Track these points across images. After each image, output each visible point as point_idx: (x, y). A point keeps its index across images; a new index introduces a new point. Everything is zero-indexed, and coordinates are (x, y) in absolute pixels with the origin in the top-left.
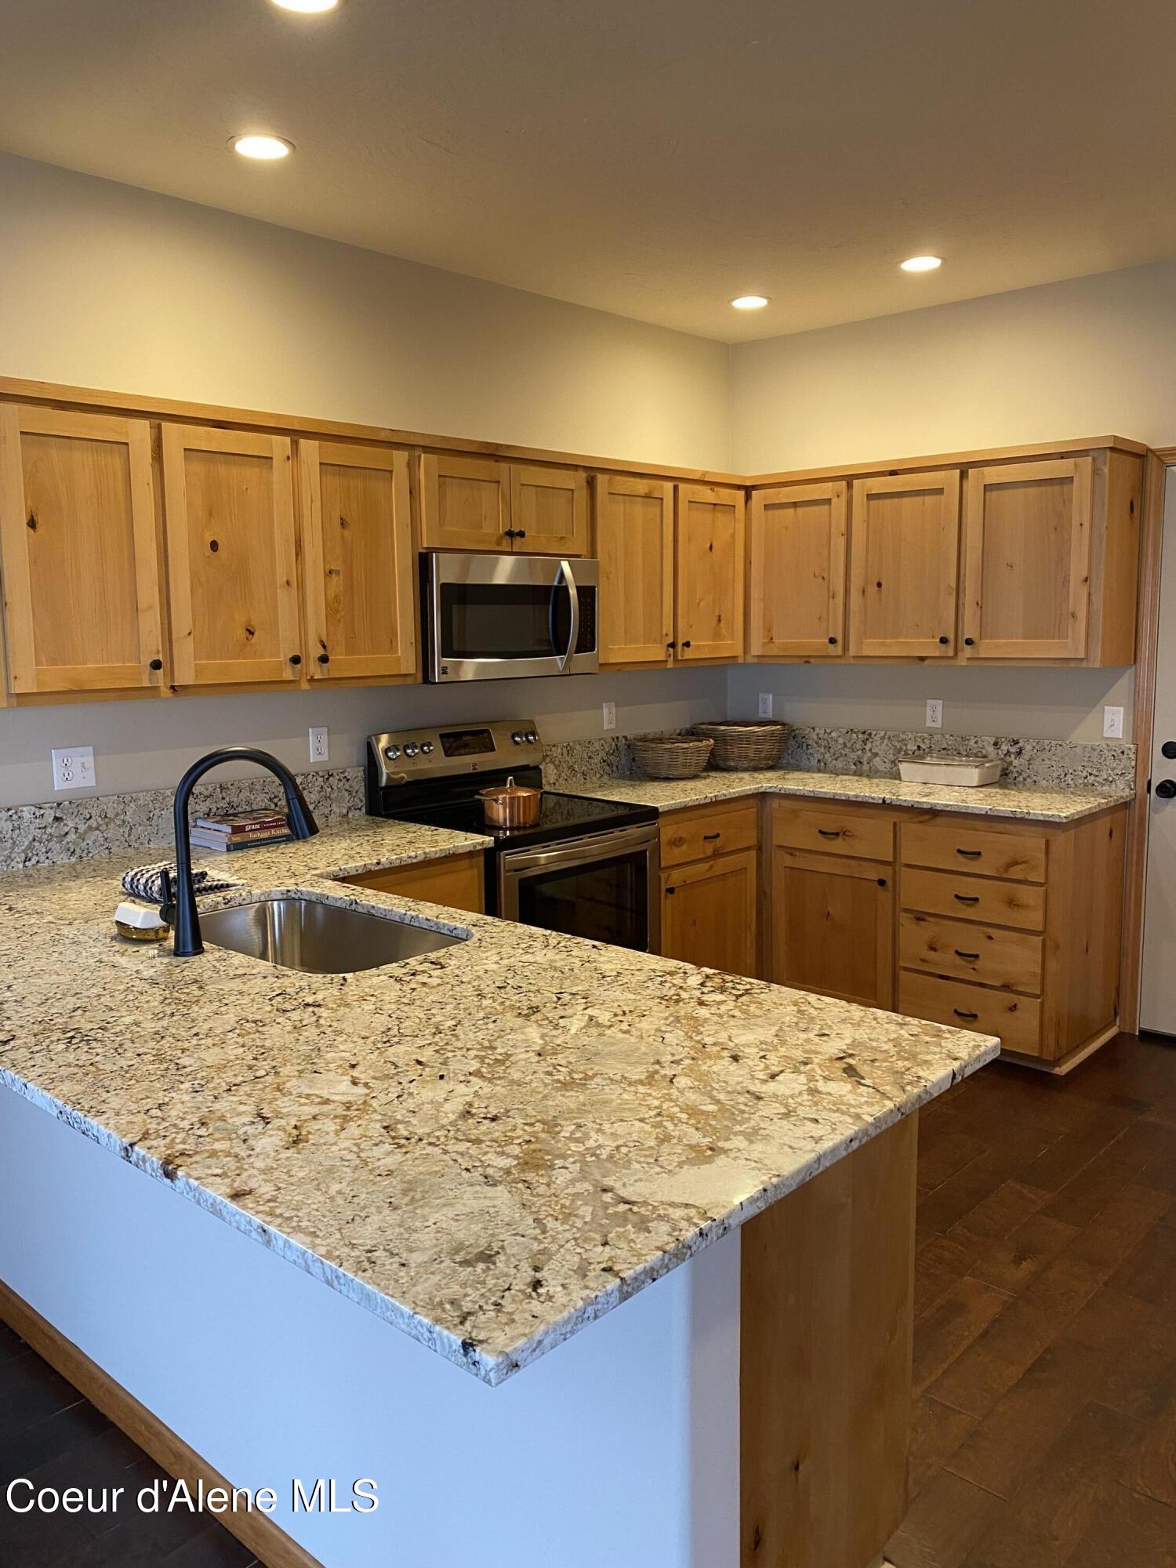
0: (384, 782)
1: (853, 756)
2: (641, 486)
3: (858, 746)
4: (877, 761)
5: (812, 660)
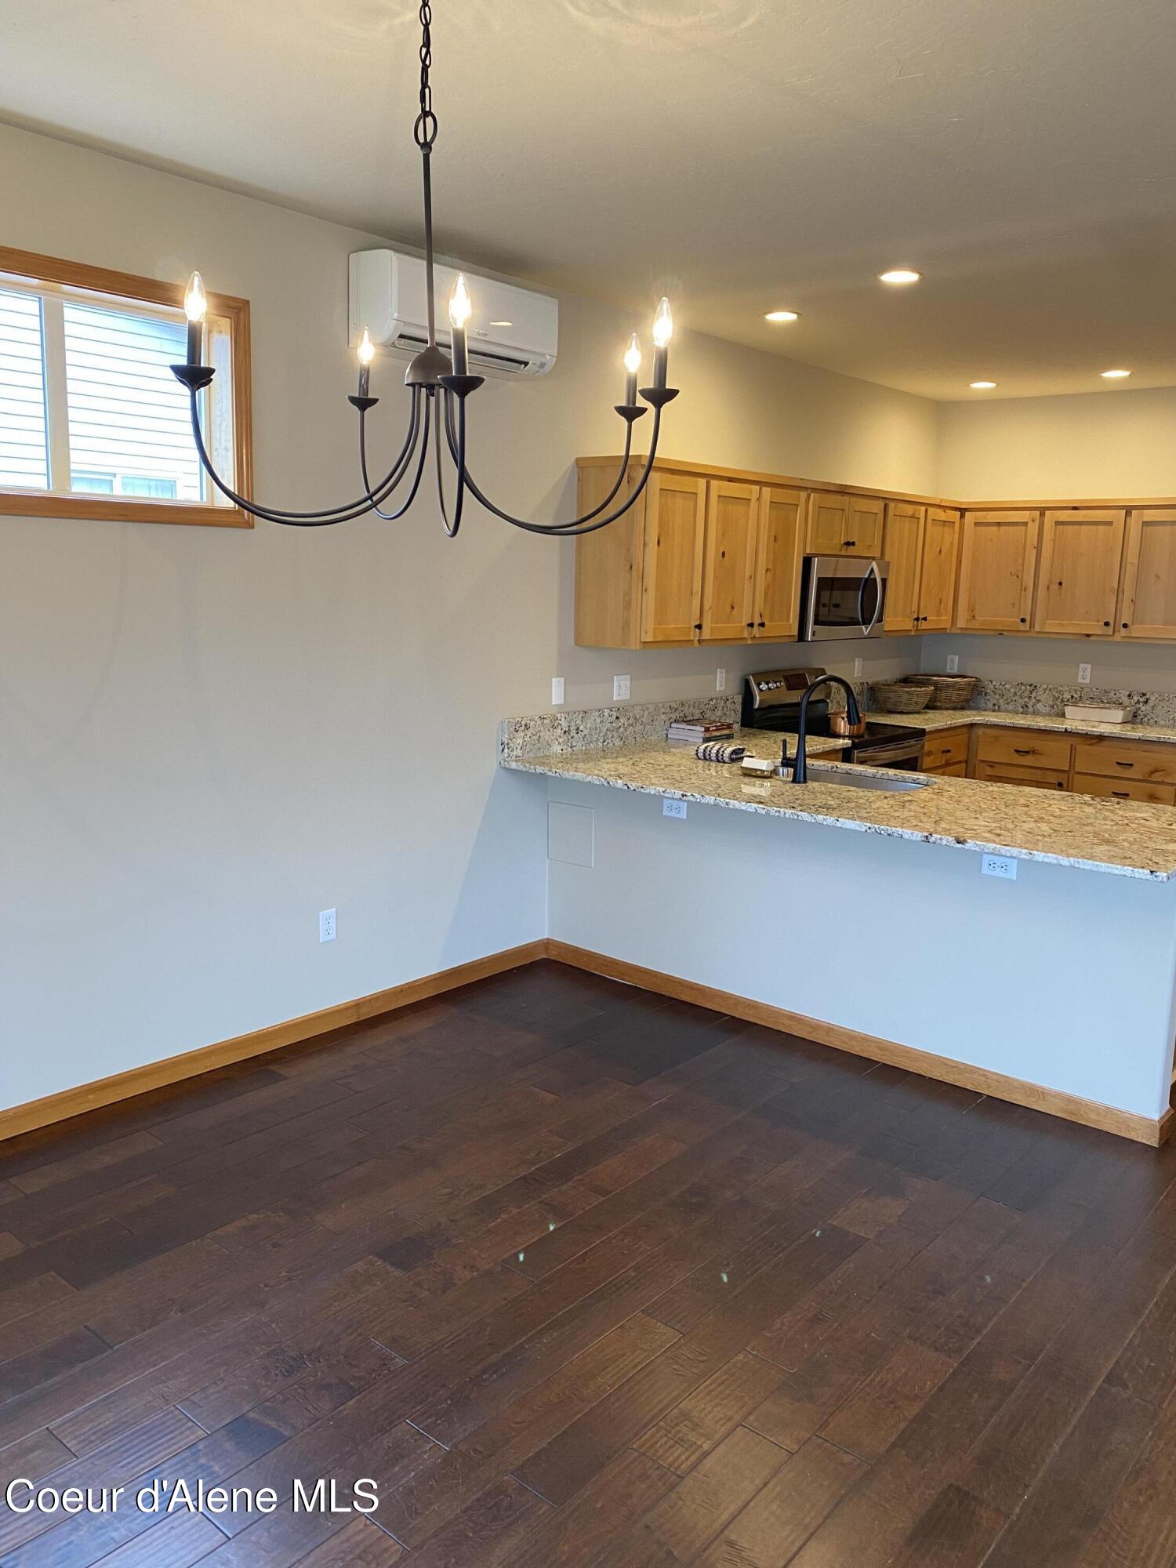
0: (756, 706)
1: (1021, 701)
2: (909, 509)
3: (1026, 695)
4: (1039, 706)
5: (1004, 633)
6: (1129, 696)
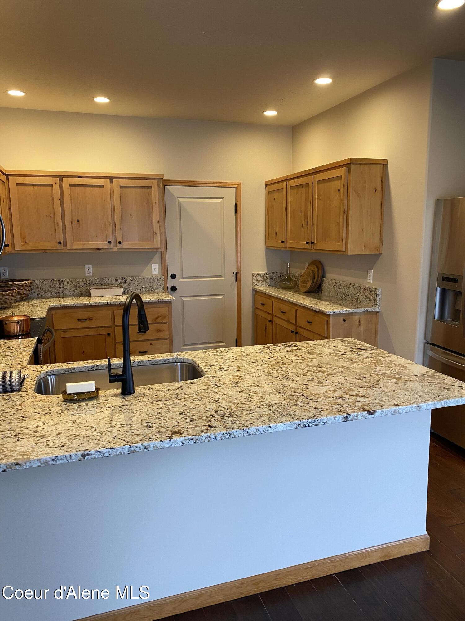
1: (55, 290)
3: (57, 286)
4: (66, 291)
6: (116, 280)
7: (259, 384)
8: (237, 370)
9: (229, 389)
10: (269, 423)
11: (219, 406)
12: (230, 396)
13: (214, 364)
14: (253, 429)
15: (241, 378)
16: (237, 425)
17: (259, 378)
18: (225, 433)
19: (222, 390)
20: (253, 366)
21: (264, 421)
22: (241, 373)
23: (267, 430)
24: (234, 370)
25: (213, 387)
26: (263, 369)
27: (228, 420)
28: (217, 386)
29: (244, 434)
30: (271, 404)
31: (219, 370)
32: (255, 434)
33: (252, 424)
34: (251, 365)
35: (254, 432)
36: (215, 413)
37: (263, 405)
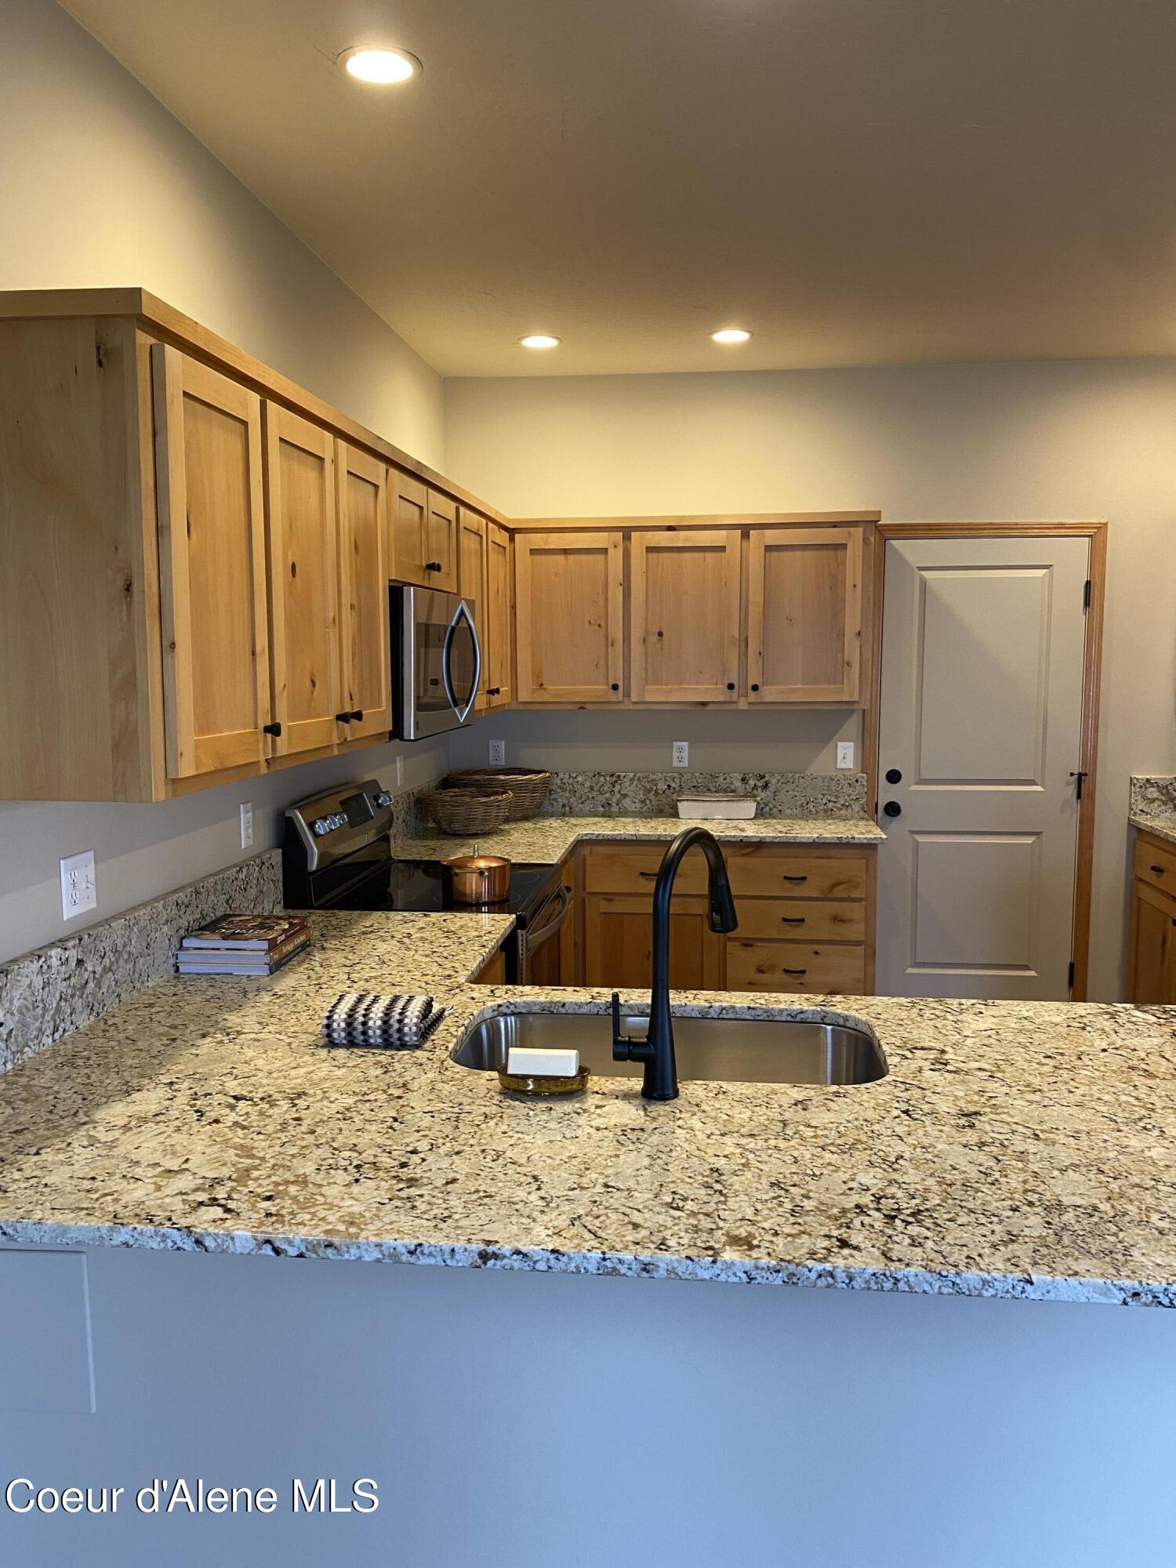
0: (314, 865)
1: (602, 798)
3: (606, 788)
4: (627, 802)
5: (587, 706)
6: (743, 780)
7: (1043, 1131)
8: (989, 1074)
9: (941, 1131)
10: (1029, 1267)
11: (891, 1182)
12: (937, 1156)
13: (926, 1045)
14: (972, 1275)
15: (993, 1102)
16: (925, 1256)
17: (1049, 1111)
18: (882, 1272)
19: (921, 1132)
20: (1046, 1069)
21: (1016, 1259)
22: (996, 1085)
23: (1019, 1289)
24: (980, 1074)
25: (896, 1117)
26: (1072, 1083)
27: (902, 1233)
28: (909, 1116)
29: (940, 1288)
30: (1060, 1204)
31: (932, 1067)
32: (980, 1295)
33: (972, 1261)
34: (1038, 1063)
35: (975, 1288)
36: (872, 1201)
37: (1031, 1204)
